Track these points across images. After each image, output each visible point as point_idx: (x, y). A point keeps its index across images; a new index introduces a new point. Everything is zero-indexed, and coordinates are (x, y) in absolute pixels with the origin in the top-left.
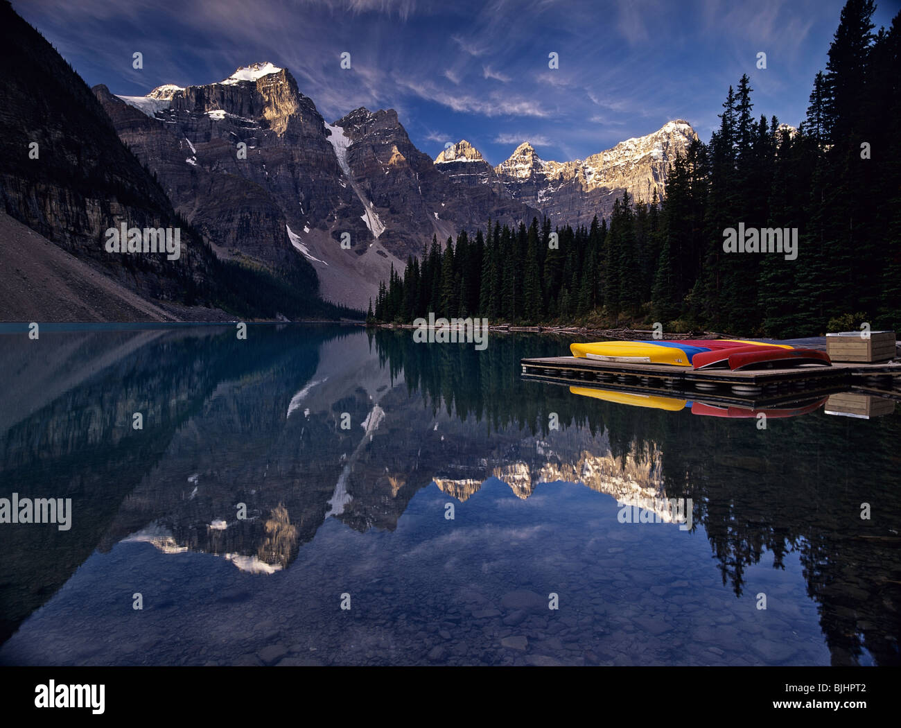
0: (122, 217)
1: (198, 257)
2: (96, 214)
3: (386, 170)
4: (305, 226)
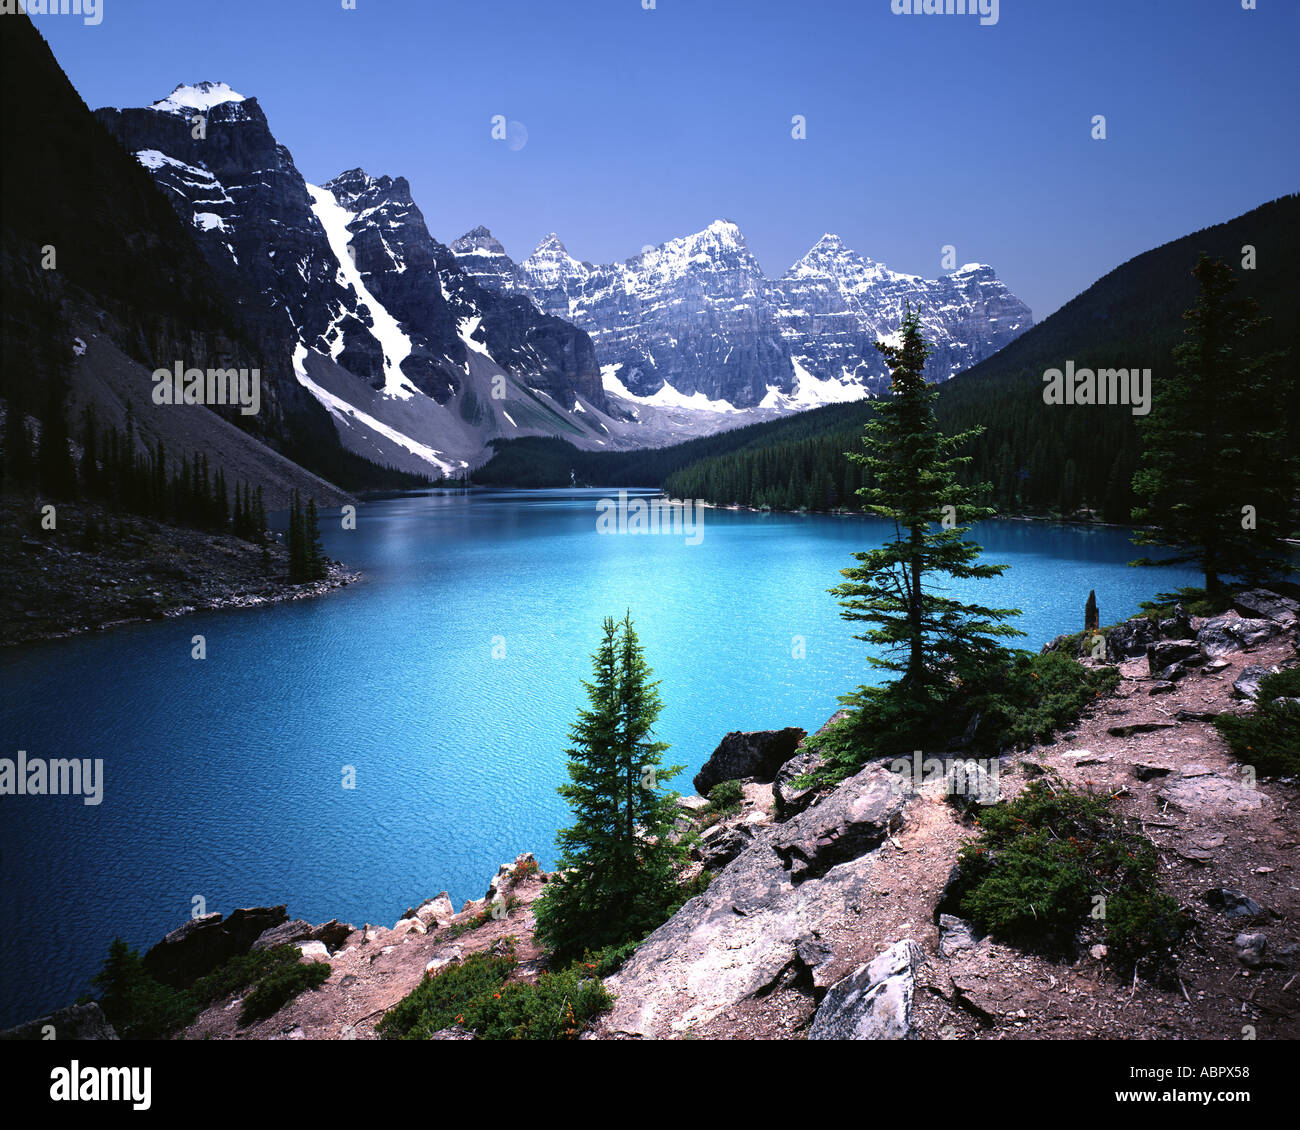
3: (400, 266)
4: (299, 344)
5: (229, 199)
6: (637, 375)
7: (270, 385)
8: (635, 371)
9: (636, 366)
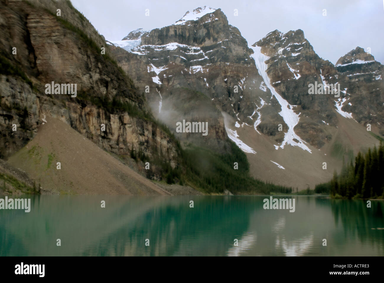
0: (131, 125)
1: (174, 149)
2: (116, 124)
3: (297, 76)
4: (237, 122)
5: (206, 57)
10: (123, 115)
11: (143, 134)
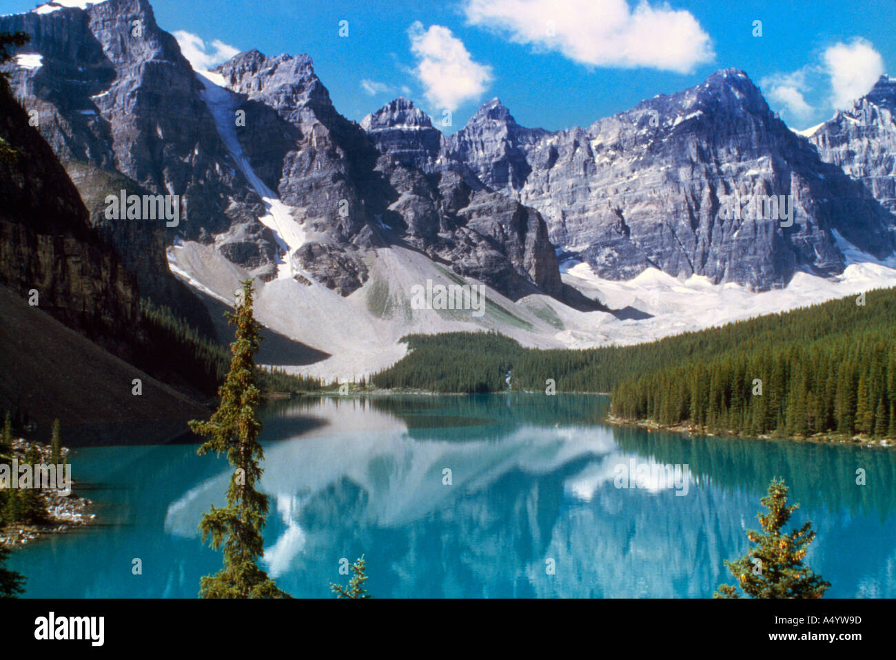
2: (48, 255)
6: (610, 255)
7: (125, 285)
8: (607, 250)
9: (607, 246)
10: (62, 236)
11: (99, 277)
